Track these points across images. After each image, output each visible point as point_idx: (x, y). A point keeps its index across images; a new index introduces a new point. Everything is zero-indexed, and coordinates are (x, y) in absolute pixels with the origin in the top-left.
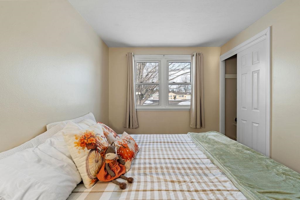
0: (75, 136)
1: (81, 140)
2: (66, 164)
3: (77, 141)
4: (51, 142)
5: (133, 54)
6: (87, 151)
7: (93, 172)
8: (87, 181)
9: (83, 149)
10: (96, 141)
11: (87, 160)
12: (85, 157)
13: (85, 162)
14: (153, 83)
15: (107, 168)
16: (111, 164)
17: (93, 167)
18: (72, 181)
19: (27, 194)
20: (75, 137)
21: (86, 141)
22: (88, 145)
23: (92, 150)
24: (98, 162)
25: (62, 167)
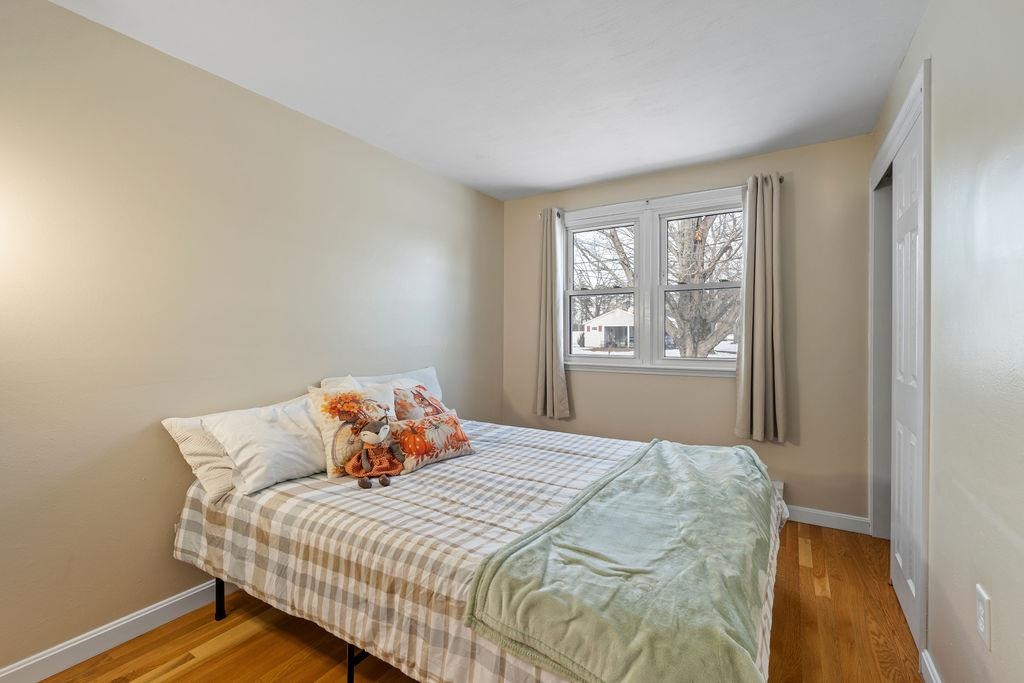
0: (325, 395)
1: (332, 403)
2: (305, 435)
3: (326, 403)
4: (306, 404)
5: (556, 211)
6: (338, 422)
7: (340, 458)
8: (330, 468)
9: (333, 418)
10: (360, 410)
11: (335, 436)
12: (333, 432)
13: (332, 439)
14: (618, 291)
15: (363, 457)
16: (371, 453)
17: (343, 449)
18: (308, 461)
19: (244, 450)
20: (323, 397)
21: (339, 406)
22: (341, 413)
23: (347, 423)
24: (352, 443)
25: (298, 437)
